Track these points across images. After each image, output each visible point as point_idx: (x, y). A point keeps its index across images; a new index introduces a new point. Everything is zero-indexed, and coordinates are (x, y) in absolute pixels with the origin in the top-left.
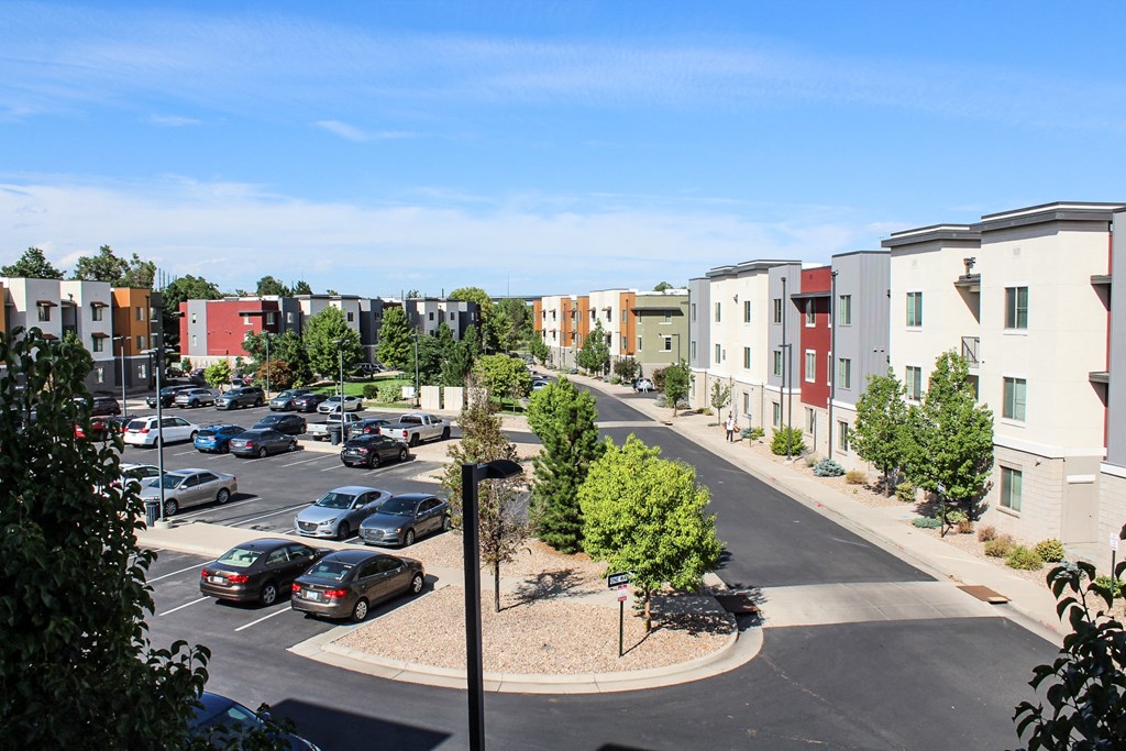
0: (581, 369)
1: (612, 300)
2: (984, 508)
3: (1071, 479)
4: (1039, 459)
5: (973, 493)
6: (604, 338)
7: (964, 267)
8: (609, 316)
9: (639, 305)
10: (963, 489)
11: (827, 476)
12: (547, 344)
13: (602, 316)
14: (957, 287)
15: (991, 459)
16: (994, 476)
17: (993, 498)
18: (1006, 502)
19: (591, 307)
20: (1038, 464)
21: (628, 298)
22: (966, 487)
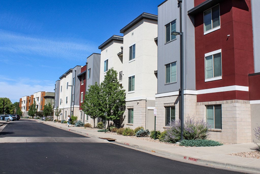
0: (30, 117)
1: (39, 95)
2: (123, 125)
3: (149, 108)
4: (138, 101)
5: (118, 118)
6: (36, 106)
7: (121, 49)
8: (38, 100)
9: (46, 95)
10: (114, 117)
11: (79, 126)
12: (22, 111)
13: (36, 100)
14: (118, 55)
15: (125, 107)
16: (126, 113)
17: (126, 121)
18: (129, 122)
19: (34, 98)
20: (138, 103)
21: (43, 93)
22: (115, 116)
